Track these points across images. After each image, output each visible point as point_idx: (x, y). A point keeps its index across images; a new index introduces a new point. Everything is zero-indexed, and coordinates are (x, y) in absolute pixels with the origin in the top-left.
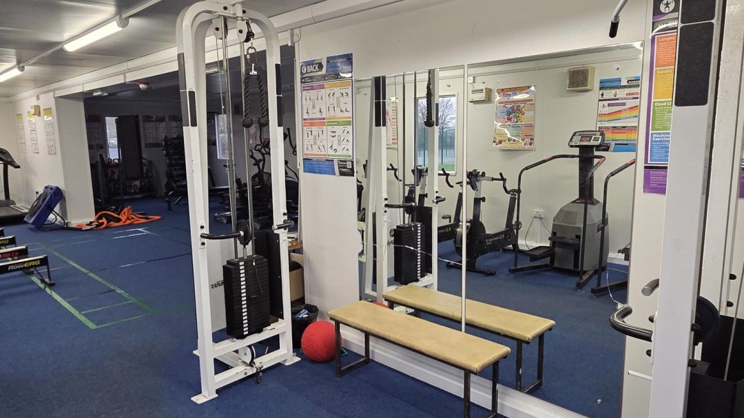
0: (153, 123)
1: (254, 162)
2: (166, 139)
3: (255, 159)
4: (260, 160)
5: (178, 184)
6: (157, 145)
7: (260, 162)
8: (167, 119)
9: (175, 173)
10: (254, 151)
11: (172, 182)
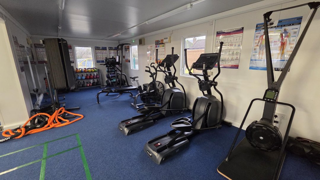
0: (101, 51)
1: (150, 74)
2: (106, 59)
3: (151, 73)
4: (154, 74)
5: (112, 81)
6: (103, 61)
7: (154, 75)
8: (108, 49)
9: (110, 76)
10: (151, 68)
11: (109, 80)
